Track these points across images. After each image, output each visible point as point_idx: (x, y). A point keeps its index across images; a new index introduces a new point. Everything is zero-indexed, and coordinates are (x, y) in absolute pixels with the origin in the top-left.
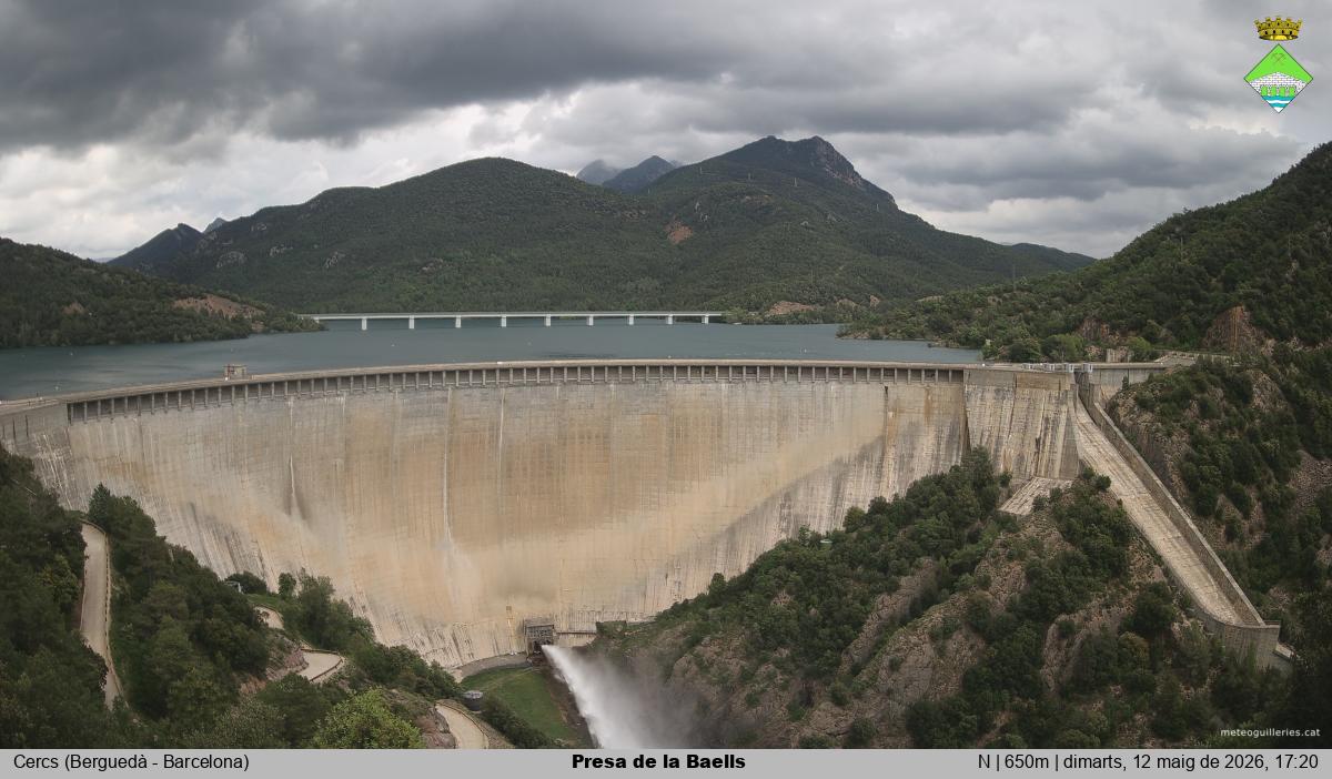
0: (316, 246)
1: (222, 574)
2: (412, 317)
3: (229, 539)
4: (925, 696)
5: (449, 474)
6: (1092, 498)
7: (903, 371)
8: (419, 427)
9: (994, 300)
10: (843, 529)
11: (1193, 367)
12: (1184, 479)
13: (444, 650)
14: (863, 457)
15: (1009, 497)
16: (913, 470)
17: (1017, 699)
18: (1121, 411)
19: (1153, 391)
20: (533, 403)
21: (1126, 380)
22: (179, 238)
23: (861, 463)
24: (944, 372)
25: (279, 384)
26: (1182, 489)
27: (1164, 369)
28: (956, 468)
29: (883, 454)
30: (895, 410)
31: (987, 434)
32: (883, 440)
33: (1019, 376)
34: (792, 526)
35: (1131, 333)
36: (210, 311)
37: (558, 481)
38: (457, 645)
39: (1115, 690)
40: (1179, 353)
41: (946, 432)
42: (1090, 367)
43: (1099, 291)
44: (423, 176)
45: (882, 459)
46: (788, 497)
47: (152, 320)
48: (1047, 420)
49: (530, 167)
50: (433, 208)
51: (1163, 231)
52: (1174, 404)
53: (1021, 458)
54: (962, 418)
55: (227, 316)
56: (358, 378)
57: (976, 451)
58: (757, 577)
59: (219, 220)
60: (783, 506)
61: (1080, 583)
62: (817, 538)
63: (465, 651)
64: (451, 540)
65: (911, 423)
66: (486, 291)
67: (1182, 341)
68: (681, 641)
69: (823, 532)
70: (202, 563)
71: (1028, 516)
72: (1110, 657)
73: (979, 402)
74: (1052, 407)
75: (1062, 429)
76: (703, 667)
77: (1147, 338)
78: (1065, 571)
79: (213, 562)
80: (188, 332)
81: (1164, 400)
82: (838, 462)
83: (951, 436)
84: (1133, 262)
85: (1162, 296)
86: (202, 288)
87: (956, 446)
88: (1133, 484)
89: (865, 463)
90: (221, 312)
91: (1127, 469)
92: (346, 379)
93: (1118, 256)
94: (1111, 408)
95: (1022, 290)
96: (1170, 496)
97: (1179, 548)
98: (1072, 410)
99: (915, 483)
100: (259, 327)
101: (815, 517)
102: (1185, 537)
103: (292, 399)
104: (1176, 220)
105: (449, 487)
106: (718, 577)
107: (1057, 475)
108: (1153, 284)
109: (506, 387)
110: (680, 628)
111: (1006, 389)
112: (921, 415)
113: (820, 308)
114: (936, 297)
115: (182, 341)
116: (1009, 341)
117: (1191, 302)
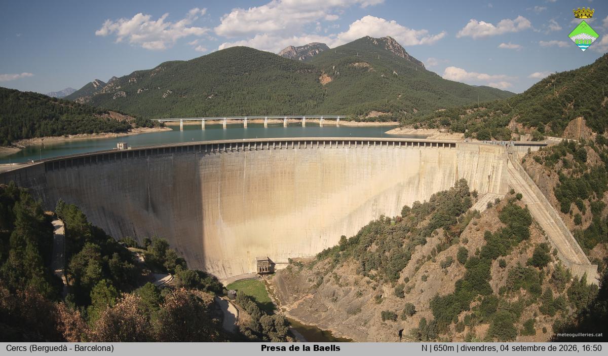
0: (159, 88)
1: (117, 239)
2: (204, 119)
3: (119, 222)
4: (438, 294)
5: (221, 191)
6: (514, 203)
7: (428, 144)
8: (207, 169)
9: (470, 112)
10: (401, 216)
11: (560, 144)
12: (555, 195)
13: (218, 271)
14: (410, 182)
15: (476, 202)
16: (433, 189)
17: (479, 295)
18: (527, 164)
19: (542, 154)
20: (260, 157)
21: (529, 149)
22: (96, 86)
23: (409, 185)
24: (447, 145)
25: (143, 151)
26: (555, 200)
27: (546, 145)
28: (452, 188)
29: (419, 181)
30: (424, 161)
31: (466, 173)
32: (419, 174)
33: (481, 147)
34: (377, 214)
35: (532, 128)
36: (111, 119)
37: (271, 193)
38: (224, 269)
39: (523, 292)
40: (553, 138)
41: (448, 171)
42: (513, 143)
43: (517, 108)
44: (208, 55)
45: (419, 184)
46: (376, 201)
47: (84, 123)
48: (493, 167)
49: (257, 50)
50: (213, 69)
51: (545, 82)
52: (551, 161)
53: (482, 184)
54: (455, 165)
55: (118, 120)
56: (179, 148)
57: (461, 181)
58: (361, 238)
59: (114, 77)
60: (373, 205)
61: (508, 242)
62: (389, 220)
63: (228, 272)
64: (222, 221)
65: (432, 167)
66: (237, 107)
67: (555, 133)
68: (327, 267)
69: (392, 218)
70: (107, 233)
71: (485, 211)
72: (521, 277)
73: (462, 158)
74: (496, 161)
75: (500, 171)
76: (337, 278)
77: (539, 130)
78: (501, 237)
79: (113, 233)
80: (100, 129)
81: (546, 158)
82: (399, 184)
83: (450, 173)
84: (533, 96)
85: (545, 111)
86: (107, 109)
87: (452, 178)
88: (532, 198)
89: (411, 185)
90: (116, 119)
91: (530, 190)
92: (173, 148)
93: (526, 93)
94: (523, 162)
95: (482, 107)
96: (549, 203)
97: (553, 227)
98: (506, 163)
99: (434, 195)
100: (133, 125)
101: (388, 210)
102: (556, 222)
103: (149, 158)
104: (552, 77)
105: (221, 196)
106: (343, 238)
107: (498, 192)
108: (542, 106)
109: (247, 151)
110: (326, 261)
111: (475, 152)
112: (437, 164)
113: (390, 114)
114: (443, 110)
115: (97, 133)
116: (476, 130)
117: (558, 114)
